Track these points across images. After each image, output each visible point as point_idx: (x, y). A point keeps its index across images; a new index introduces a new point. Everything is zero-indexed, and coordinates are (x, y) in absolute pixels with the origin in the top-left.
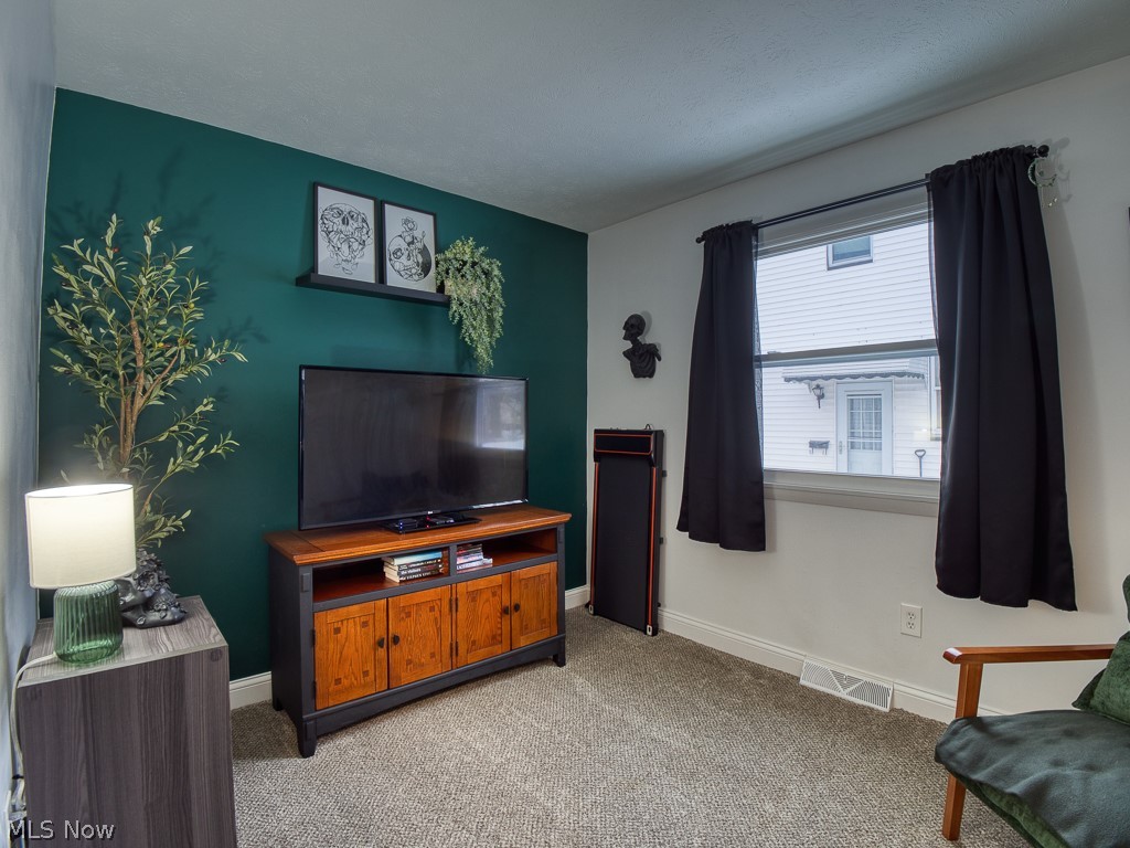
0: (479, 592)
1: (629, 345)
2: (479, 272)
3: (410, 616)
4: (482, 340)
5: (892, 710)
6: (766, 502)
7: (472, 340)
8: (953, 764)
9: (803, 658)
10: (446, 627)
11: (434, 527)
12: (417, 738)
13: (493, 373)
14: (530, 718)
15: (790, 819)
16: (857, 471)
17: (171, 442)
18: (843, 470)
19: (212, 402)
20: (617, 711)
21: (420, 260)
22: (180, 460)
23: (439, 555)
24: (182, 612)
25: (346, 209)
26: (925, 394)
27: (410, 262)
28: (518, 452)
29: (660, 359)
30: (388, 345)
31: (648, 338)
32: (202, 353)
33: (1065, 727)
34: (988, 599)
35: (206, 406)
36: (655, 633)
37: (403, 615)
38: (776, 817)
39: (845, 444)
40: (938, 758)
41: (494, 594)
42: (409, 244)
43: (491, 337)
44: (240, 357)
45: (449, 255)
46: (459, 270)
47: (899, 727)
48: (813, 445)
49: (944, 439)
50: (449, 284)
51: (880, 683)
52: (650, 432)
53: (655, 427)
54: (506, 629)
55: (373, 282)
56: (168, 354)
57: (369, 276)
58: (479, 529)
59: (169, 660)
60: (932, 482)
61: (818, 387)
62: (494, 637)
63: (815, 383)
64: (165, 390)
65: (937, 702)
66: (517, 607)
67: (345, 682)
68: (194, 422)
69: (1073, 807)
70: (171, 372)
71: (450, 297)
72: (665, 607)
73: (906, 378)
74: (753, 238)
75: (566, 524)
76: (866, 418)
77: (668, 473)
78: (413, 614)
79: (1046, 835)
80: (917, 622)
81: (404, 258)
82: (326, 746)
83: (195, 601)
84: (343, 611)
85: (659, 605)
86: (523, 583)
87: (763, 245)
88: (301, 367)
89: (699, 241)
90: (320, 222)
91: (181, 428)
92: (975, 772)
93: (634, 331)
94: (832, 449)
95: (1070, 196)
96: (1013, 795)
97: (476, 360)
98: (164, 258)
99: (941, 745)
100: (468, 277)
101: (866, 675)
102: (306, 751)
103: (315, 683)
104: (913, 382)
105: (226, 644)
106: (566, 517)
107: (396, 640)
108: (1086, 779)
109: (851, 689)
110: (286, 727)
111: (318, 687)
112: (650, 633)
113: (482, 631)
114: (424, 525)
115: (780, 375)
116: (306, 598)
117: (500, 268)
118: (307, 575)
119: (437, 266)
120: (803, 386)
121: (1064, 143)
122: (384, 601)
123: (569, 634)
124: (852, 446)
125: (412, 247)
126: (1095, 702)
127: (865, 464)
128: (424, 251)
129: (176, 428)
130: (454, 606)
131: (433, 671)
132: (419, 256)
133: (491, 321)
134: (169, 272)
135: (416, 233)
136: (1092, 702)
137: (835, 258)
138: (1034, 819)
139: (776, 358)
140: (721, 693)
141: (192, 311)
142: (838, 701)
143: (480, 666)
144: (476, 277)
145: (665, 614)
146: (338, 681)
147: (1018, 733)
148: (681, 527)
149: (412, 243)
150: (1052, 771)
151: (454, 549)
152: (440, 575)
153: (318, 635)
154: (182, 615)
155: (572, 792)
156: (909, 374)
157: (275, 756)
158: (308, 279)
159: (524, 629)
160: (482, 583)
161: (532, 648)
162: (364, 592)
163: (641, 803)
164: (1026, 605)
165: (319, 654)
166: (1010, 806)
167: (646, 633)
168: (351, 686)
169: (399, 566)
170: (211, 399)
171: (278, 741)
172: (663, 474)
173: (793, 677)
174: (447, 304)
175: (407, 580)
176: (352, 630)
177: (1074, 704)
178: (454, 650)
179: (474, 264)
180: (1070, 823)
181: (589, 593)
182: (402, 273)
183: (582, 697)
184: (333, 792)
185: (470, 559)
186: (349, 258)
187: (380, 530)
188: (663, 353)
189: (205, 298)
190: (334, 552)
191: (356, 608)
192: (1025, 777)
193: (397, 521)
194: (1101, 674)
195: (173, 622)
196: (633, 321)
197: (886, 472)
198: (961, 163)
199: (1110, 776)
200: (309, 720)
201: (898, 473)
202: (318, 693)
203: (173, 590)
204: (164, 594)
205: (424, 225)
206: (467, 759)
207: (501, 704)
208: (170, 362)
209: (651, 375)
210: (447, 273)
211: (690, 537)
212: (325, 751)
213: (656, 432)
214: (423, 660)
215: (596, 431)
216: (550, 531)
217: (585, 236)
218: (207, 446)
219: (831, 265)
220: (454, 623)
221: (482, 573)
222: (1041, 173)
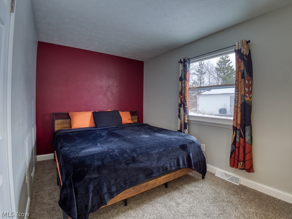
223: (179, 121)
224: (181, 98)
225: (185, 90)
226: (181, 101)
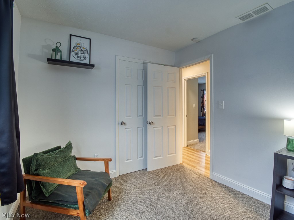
223: (202, 113)
224: (202, 104)
225: (204, 102)
226: (202, 105)
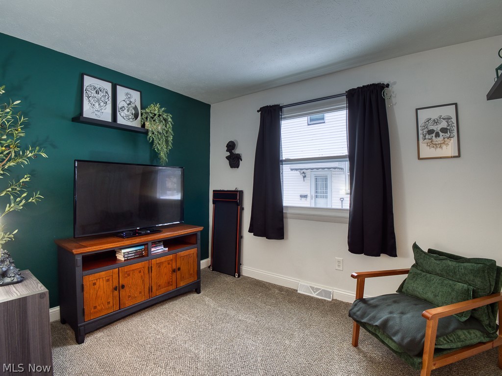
0: (162, 263)
1: (228, 154)
2: (162, 119)
3: (129, 276)
4: (163, 150)
5: (333, 300)
6: (284, 219)
7: (158, 150)
8: (355, 317)
9: (298, 282)
10: (147, 280)
11: (140, 235)
12: (134, 330)
13: (167, 165)
14: (186, 317)
15: (295, 345)
16: (318, 206)
17: (7, 196)
18: (313, 206)
19: (29, 177)
20: (224, 310)
21: (134, 112)
22: (13, 205)
23: (143, 247)
24: (21, 277)
25: (98, 87)
26: (344, 176)
27: (128, 113)
28: (178, 200)
29: (241, 160)
30: (117, 151)
31: (237, 151)
32: (24, 153)
33: (394, 299)
34: (366, 254)
35: (26, 179)
36: (239, 276)
37: (126, 275)
38: (290, 346)
39: (314, 196)
40: (350, 316)
41: (169, 264)
42: (128, 105)
43: (167, 148)
44: (44, 155)
45: (147, 110)
46: (152, 118)
47: (335, 306)
48: (302, 196)
49: (351, 194)
50: (147, 124)
51: (328, 290)
52: (237, 191)
53: (239, 189)
54: (174, 279)
55: (111, 121)
56: (5, 153)
57: (109, 119)
58: (163, 235)
59: (19, 299)
60: (347, 210)
61: (303, 173)
62: (169, 283)
63: (302, 171)
64: (3, 171)
65: (349, 295)
66: (179, 269)
67: (99, 308)
68: (19, 186)
69: (396, 328)
70: (7, 162)
71: (148, 130)
72: (243, 265)
73: (337, 170)
74: (280, 112)
75: (201, 231)
76: (322, 185)
77: (245, 209)
78: (131, 275)
79: (388, 339)
80: (341, 265)
81: (126, 111)
82: (90, 338)
83: (27, 272)
84: (97, 275)
85: (241, 265)
86: (182, 258)
87: (284, 115)
88: (75, 161)
89: (258, 111)
90: (85, 92)
91: (13, 189)
92: (362, 319)
93: (231, 148)
94: (309, 198)
95: (396, 103)
96: (376, 326)
97: (160, 159)
98: (5, 106)
99: (351, 310)
100: (157, 121)
101: (322, 287)
102: (80, 340)
103: (84, 309)
104: (339, 171)
105: (47, 290)
106: (201, 228)
107: (123, 287)
108: (401, 317)
109: (317, 292)
110: (68, 331)
111: (85, 311)
112: (237, 277)
113: (163, 280)
114: (135, 234)
115: (289, 168)
116: (79, 269)
117: (171, 118)
118: (79, 259)
119: (142, 115)
120: (298, 172)
121: (395, 83)
122: (117, 269)
123: (202, 279)
124: (316, 197)
125: (130, 106)
126: (404, 290)
127: (321, 203)
128: (135, 108)
129: (10, 189)
130: (150, 270)
131: (141, 299)
132: (133, 110)
133: (167, 141)
134: (8, 112)
135: (132, 100)
136: (403, 290)
137: (311, 120)
138: (384, 334)
139: (289, 161)
140: (266, 299)
141: (19, 132)
142: (312, 298)
143: (162, 296)
144: (160, 121)
145: (243, 268)
146: (95, 307)
147: (377, 303)
148: (250, 231)
149: (130, 104)
150: (389, 315)
151: (150, 244)
152: (143, 256)
153: (85, 287)
154: (22, 278)
155: (206, 346)
156: (338, 168)
157: (64, 345)
158: (78, 118)
159: (182, 278)
160: (163, 259)
161: (187, 286)
162: (107, 265)
163: (236, 346)
164: (380, 256)
165: (86, 295)
166: (375, 330)
167: (235, 277)
168: (102, 309)
169: (124, 253)
170: (28, 175)
171: (65, 338)
172: (242, 209)
173: (295, 290)
174: (146, 133)
175: (128, 259)
176: (101, 283)
177: (396, 292)
178: (150, 290)
179: (159, 115)
180: (395, 334)
181: (210, 261)
182: (125, 118)
183: (209, 306)
184: (95, 358)
185: (158, 249)
186: (99, 109)
187: (114, 237)
188: (243, 158)
189: (26, 126)
190: (93, 248)
191: (103, 273)
192: (380, 319)
193: (122, 232)
194: (406, 279)
195: (18, 282)
196: (230, 144)
197: (329, 207)
198: (358, 88)
199: (408, 315)
200: (81, 326)
201: (334, 207)
202: (86, 313)
203: (16, 267)
204: (13, 269)
205: (136, 96)
206: (158, 337)
207: (172, 312)
208: (6, 157)
209: (238, 167)
210: (147, 119)
211: (254, 235)
212: (89, 340)
213: (240, 191)
214: (136, 295)
215: (214, 191)
216: (194, 235)
217: (209, 106)
218: (26, 198)
219: (309, 123)
220: (150, 278)
221: (163, 255)
222: (386, 94)
